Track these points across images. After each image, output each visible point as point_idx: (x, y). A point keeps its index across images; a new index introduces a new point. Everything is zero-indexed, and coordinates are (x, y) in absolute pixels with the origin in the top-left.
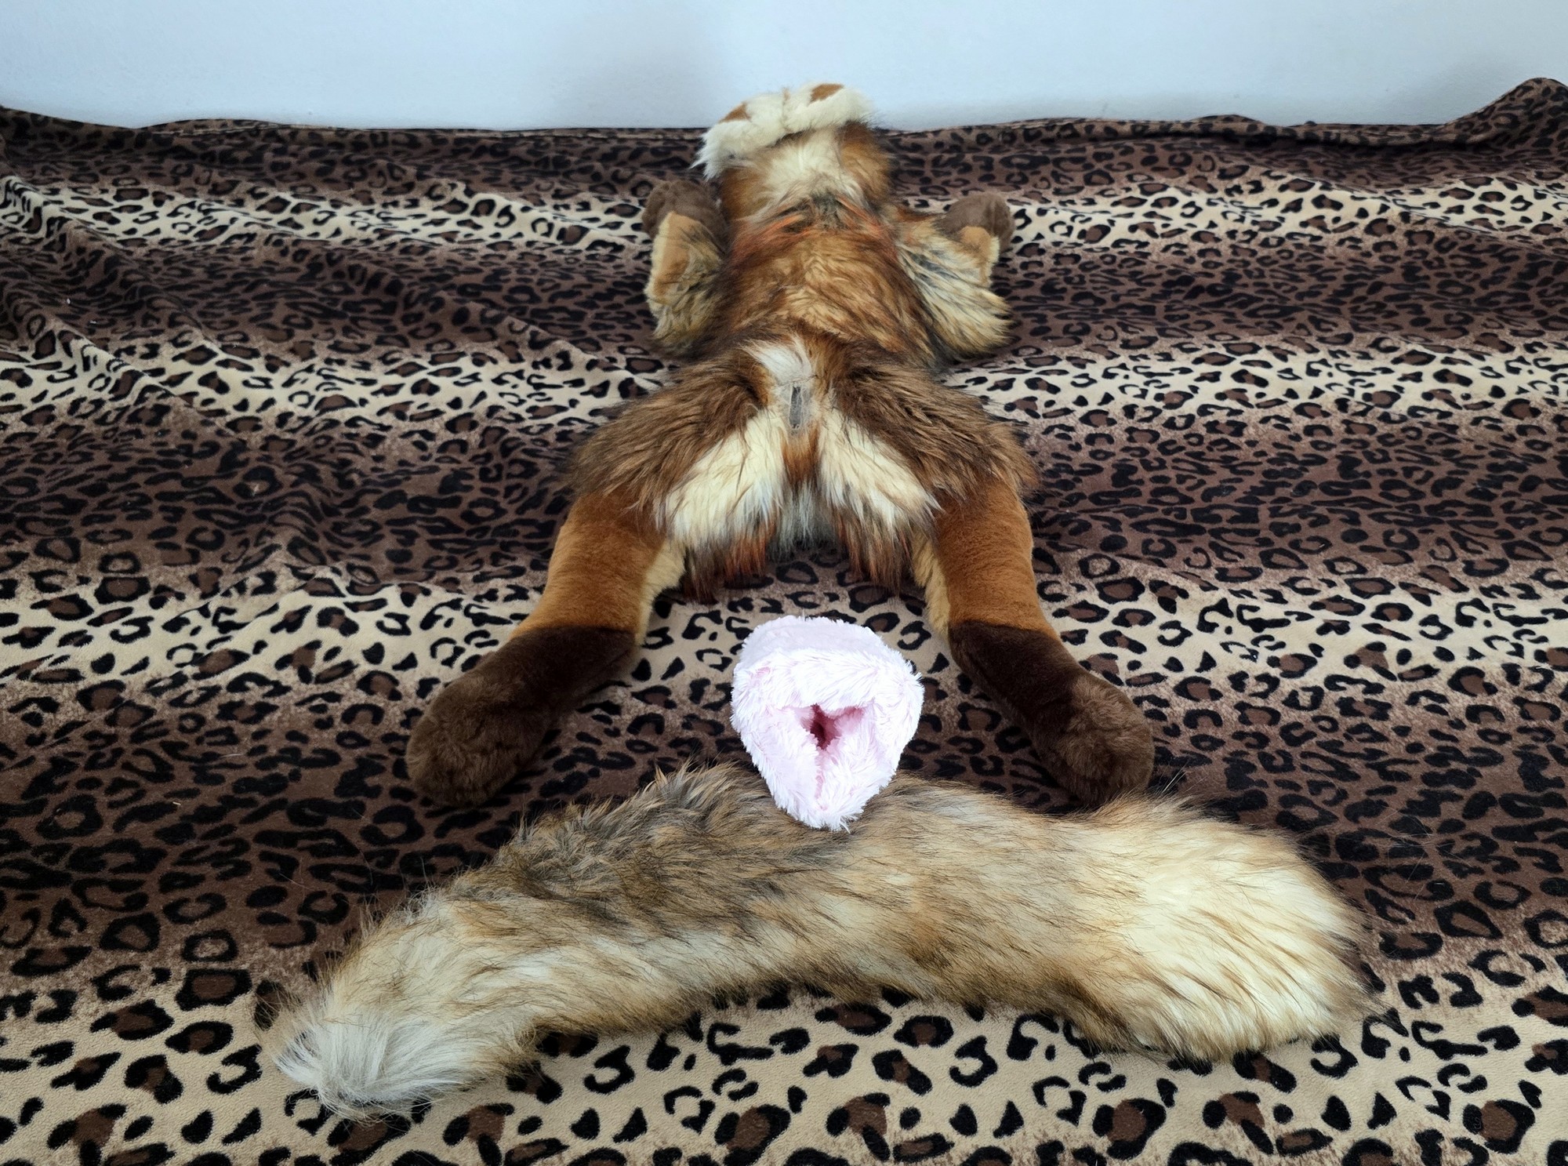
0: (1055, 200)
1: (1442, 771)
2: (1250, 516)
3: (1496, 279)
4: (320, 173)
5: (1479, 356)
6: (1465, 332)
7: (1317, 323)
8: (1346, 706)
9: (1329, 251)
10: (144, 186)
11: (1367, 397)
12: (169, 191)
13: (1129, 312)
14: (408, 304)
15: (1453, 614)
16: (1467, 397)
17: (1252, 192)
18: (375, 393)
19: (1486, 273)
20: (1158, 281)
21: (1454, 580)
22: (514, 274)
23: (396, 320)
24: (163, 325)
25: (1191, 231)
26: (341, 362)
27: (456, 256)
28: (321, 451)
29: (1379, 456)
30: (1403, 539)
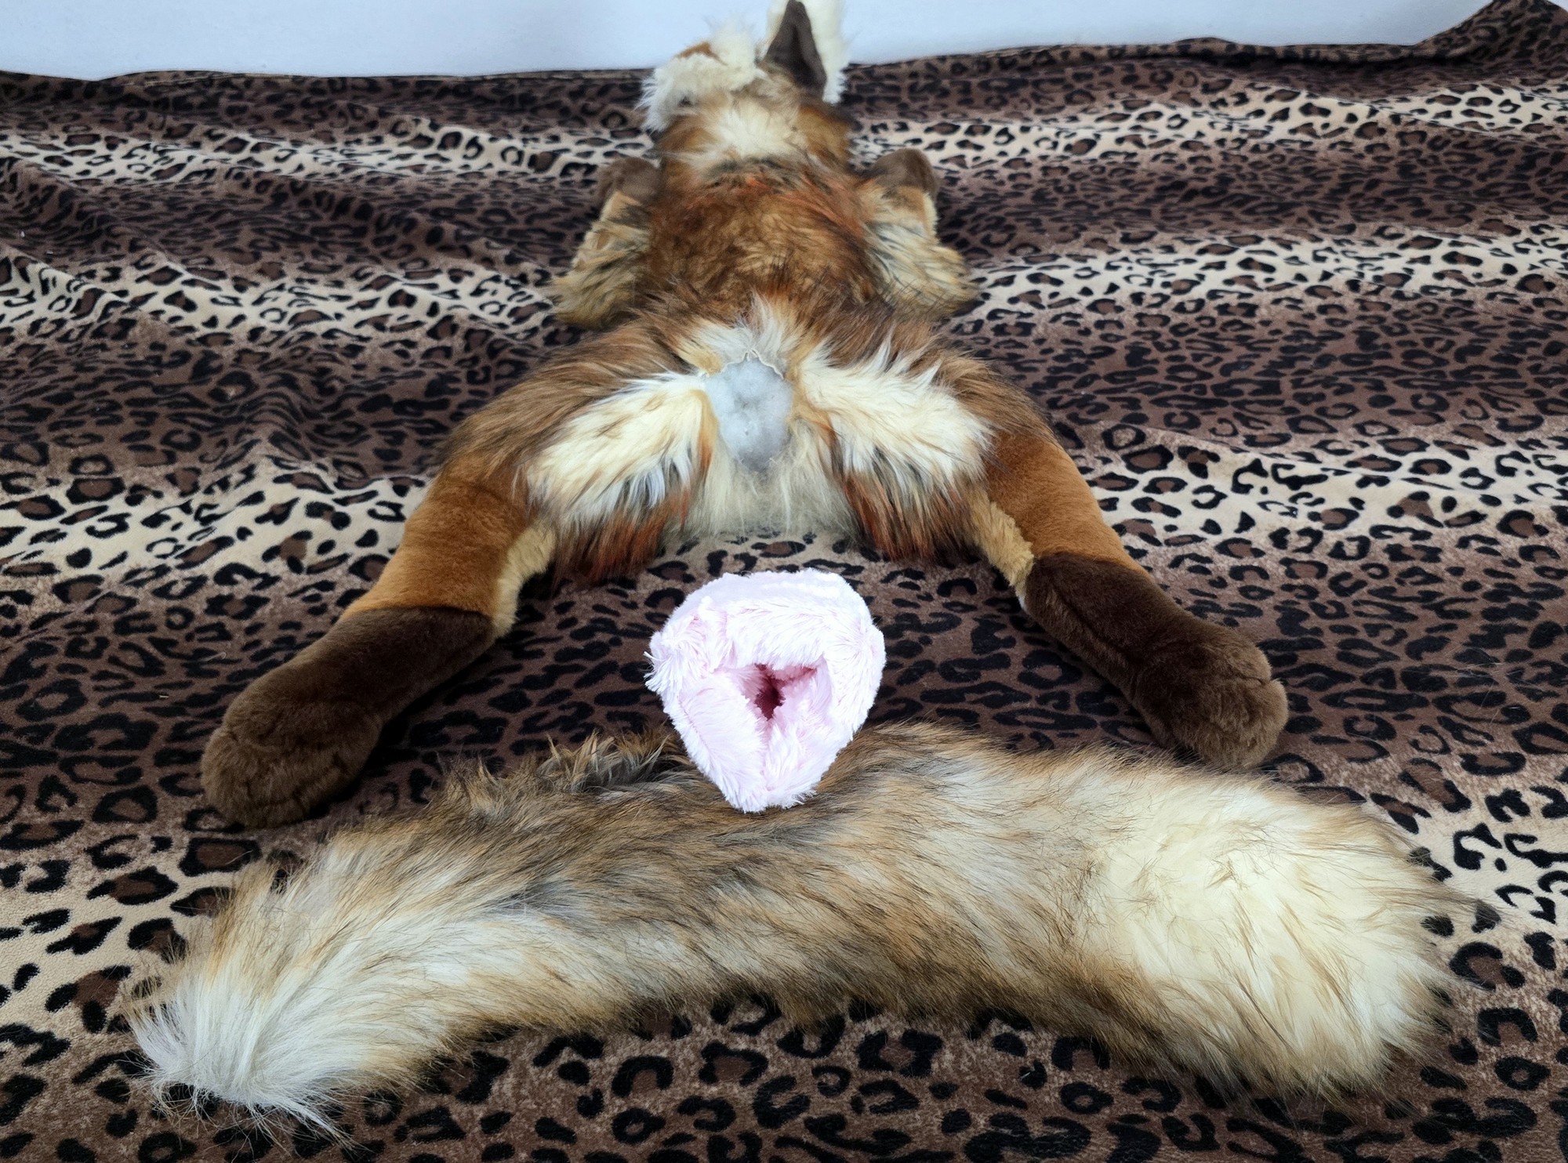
0: (1037, 119)
1: (1502, 606)
2: (1275, 388)
3: (1492, 172)
4: (277, 115)
5: (1487, 240)
6: (1469, 220)
7: (1318, 216)
8: (1396, 553)
9: (1321, 155)
10: (96, 130)
11: (1377, 279)
12: (123, 135)
13: (1125, 214)
14: (380, 226)
15: (1493, 466)
16: (1479, 275)
17: (1237, 104)
18: (351, 308)
19: (1483, 167)
20: (1151, 188)
21: (1489, 436)
22: (487, 199)
23: (367, 242)
24: (124, 250)
25: (1179, 141)
26: (313, 281)
27: (425, 185)
28: (297, 362)
29: (1397, 329)
30: (1432, 401)
